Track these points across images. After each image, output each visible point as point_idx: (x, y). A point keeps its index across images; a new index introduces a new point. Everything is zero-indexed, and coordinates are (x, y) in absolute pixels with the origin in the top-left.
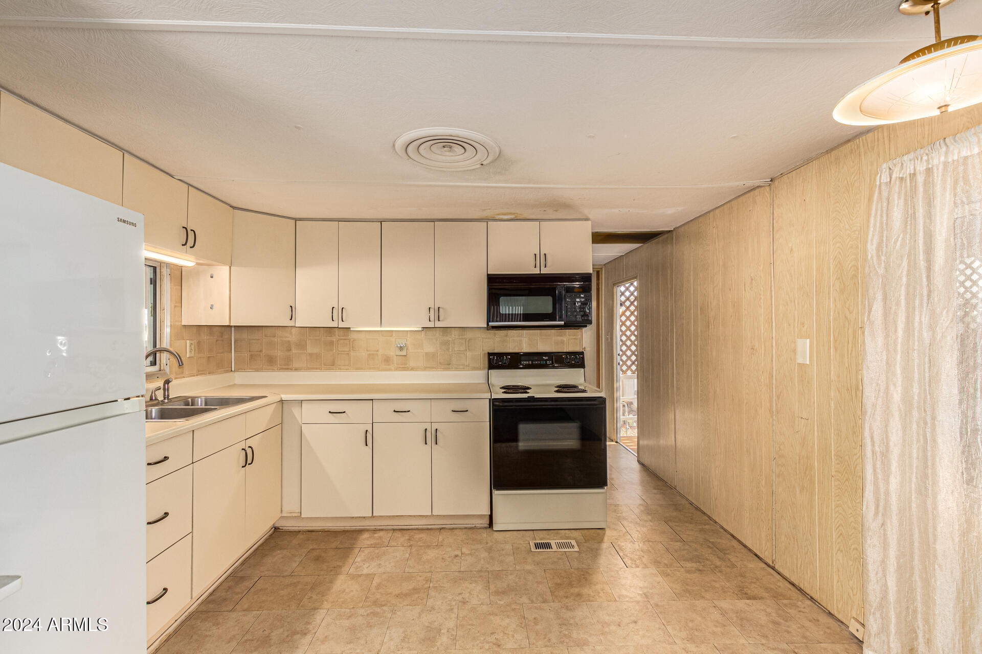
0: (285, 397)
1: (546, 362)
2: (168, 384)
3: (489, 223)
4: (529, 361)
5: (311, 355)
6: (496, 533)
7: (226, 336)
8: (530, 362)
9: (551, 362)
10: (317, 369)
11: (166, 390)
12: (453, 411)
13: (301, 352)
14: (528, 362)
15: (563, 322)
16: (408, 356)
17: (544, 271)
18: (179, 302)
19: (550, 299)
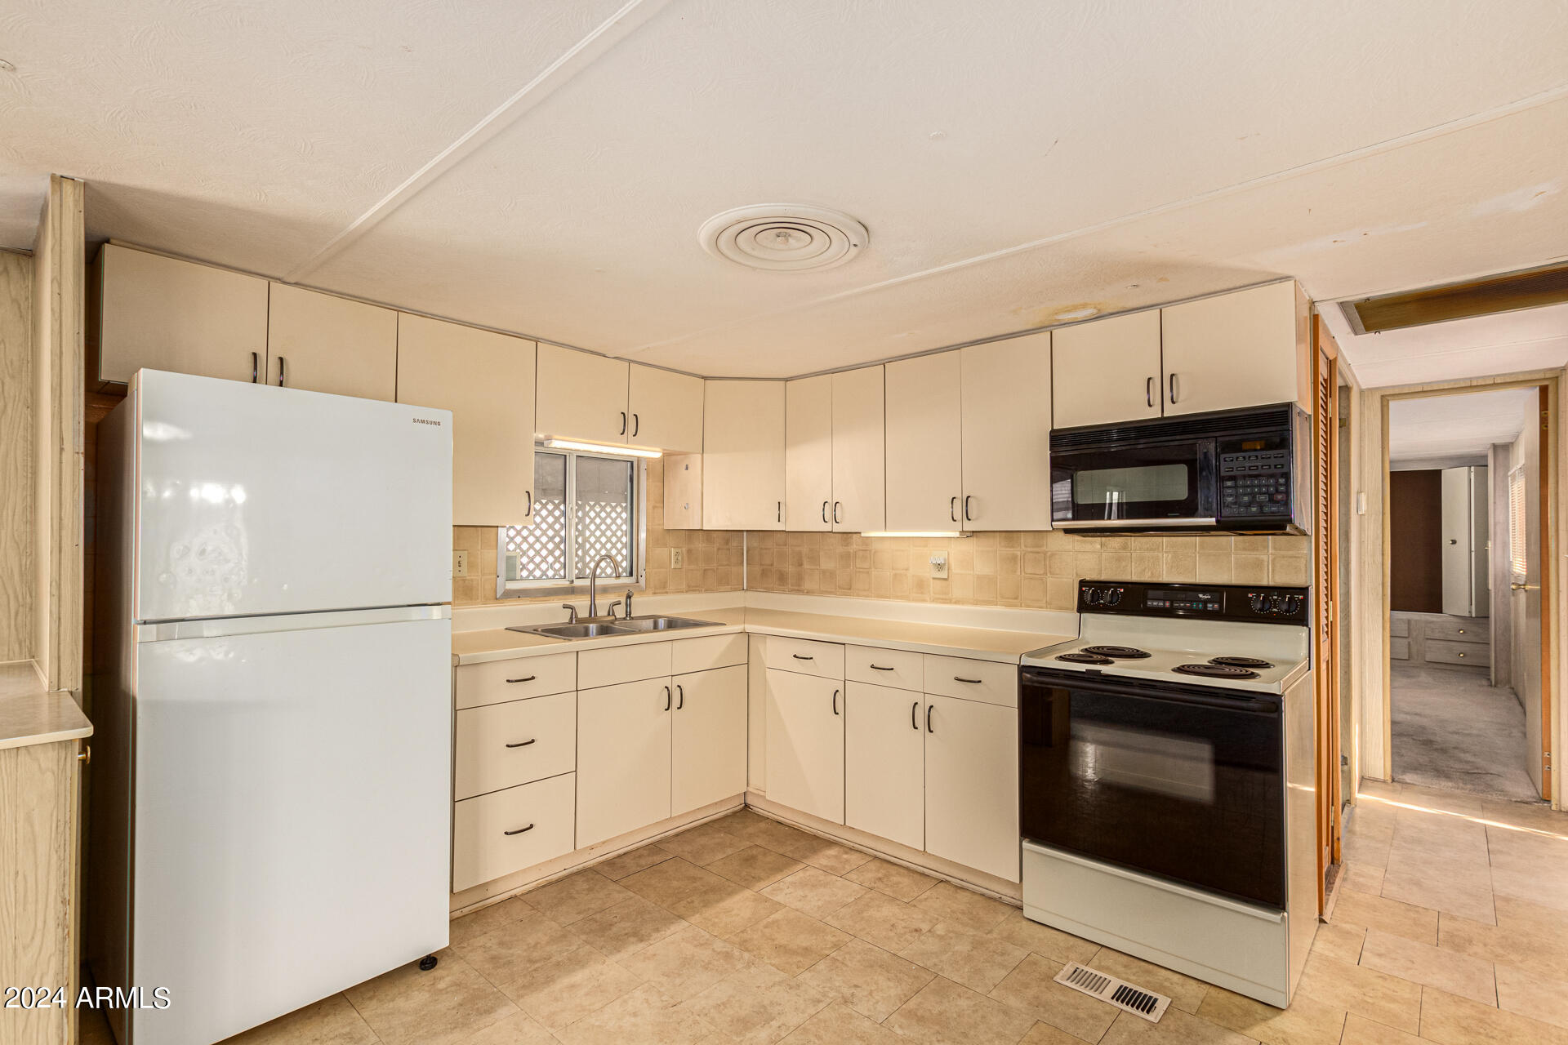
0: (749, 628)
1: (1206, 607)
2: (630, 598)
3: (1057, 332)
4: (1164, 601)
5: (824, 572)
6: (1025, 923)
7: (734, 543)
8: (1168, 604)
9: (1216, 606)
10: (830, 593)
11: (628, 605)
12: (957, 679)
13: (813, 567)
14: (1161, 604)
15: (1214, 519)
16: (950, 578)
17: (1171, 411)
18: (660, 501)
19: (1183, 470)
